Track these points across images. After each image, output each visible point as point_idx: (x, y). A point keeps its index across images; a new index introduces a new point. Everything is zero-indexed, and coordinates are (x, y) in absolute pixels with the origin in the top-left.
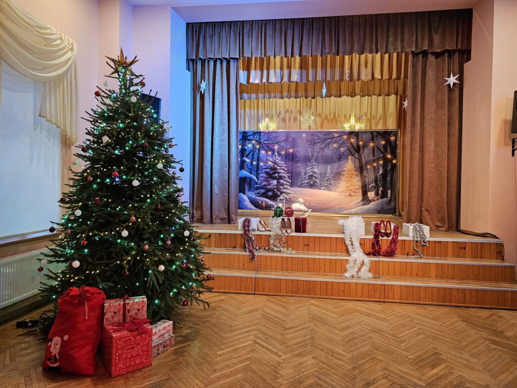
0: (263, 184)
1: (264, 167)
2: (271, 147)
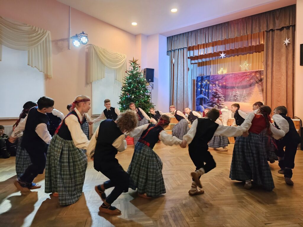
0: (211, 100)
1: (211, 92)
2: (214, 82)
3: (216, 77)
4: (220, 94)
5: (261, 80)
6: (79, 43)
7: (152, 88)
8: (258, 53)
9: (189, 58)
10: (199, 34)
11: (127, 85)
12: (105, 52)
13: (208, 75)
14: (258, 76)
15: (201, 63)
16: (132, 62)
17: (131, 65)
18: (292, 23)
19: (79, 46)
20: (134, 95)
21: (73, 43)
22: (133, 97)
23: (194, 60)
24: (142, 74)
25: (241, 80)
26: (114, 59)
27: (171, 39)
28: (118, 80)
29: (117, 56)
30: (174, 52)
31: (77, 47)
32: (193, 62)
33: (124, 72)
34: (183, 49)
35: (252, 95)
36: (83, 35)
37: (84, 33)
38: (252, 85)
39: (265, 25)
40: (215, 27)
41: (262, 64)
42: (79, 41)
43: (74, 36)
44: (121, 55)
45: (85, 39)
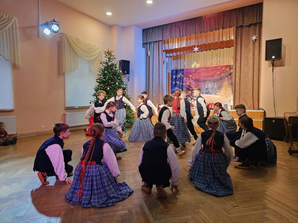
1: (185, 85)
2: (188, 76)
3: (190, 70)
4: (194, 87)
5: (230, 74)
6: (49, 31)
7: (128, 81)
8: (228, 48)
9: (164, 51)
10: (174, 27)
11: (102, 76)
12: (78, 42)
13: (182, 68)
14: (227, 70)
15: (176, 56)
16: (107, 53)
17: (106, 57)
18: (259, 21)
19: (50, 34)
20: (110, 87)
21: (43, 31)
22: (108, 89)
23: (169, 53)
24: (118, 66)
25: (213, 74)
26: (88, 50)
27: (146, 32)
28: (92, 71)
29: (91, 46)
30: (150, 44)
31: (47, 35)
32: (168, 55)
33: (99, 63)
34: (159, 41)
35: (222, 88)
36: (54, 22)
37: (55, 20)
38: (222, 78)
39: (235, 21)
40: (189, 21)
41: (232, 59)
42: (50, 29)
43: (44, 24)
44: (95, 46)
45: (56, 27)
